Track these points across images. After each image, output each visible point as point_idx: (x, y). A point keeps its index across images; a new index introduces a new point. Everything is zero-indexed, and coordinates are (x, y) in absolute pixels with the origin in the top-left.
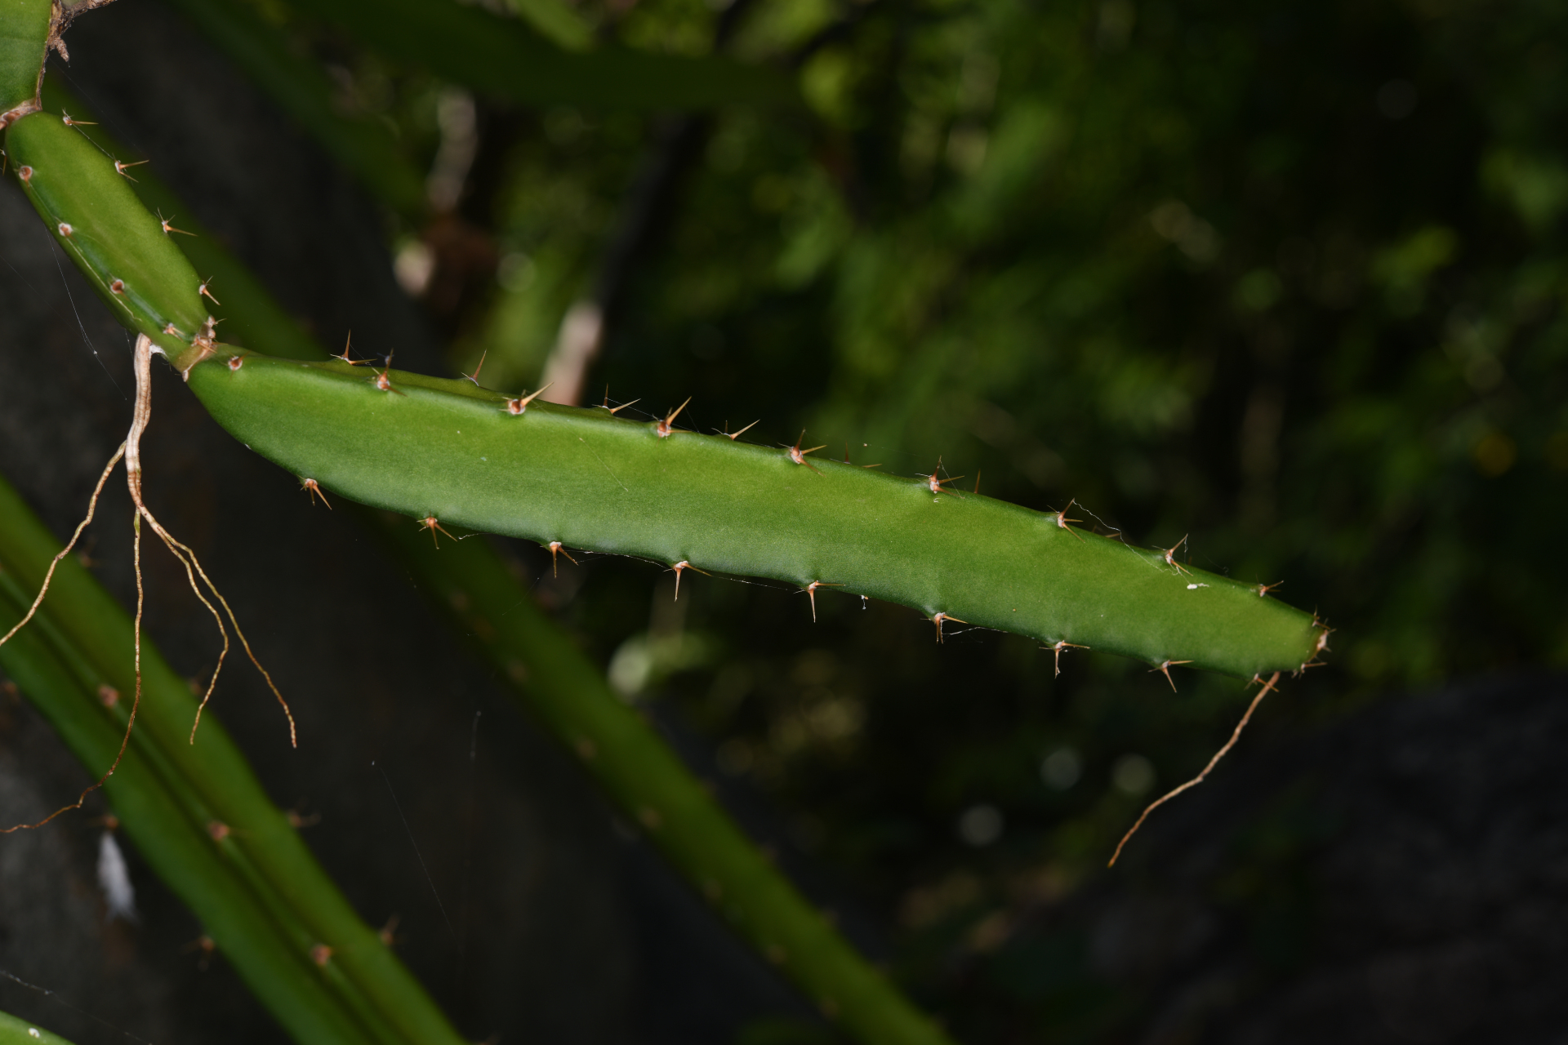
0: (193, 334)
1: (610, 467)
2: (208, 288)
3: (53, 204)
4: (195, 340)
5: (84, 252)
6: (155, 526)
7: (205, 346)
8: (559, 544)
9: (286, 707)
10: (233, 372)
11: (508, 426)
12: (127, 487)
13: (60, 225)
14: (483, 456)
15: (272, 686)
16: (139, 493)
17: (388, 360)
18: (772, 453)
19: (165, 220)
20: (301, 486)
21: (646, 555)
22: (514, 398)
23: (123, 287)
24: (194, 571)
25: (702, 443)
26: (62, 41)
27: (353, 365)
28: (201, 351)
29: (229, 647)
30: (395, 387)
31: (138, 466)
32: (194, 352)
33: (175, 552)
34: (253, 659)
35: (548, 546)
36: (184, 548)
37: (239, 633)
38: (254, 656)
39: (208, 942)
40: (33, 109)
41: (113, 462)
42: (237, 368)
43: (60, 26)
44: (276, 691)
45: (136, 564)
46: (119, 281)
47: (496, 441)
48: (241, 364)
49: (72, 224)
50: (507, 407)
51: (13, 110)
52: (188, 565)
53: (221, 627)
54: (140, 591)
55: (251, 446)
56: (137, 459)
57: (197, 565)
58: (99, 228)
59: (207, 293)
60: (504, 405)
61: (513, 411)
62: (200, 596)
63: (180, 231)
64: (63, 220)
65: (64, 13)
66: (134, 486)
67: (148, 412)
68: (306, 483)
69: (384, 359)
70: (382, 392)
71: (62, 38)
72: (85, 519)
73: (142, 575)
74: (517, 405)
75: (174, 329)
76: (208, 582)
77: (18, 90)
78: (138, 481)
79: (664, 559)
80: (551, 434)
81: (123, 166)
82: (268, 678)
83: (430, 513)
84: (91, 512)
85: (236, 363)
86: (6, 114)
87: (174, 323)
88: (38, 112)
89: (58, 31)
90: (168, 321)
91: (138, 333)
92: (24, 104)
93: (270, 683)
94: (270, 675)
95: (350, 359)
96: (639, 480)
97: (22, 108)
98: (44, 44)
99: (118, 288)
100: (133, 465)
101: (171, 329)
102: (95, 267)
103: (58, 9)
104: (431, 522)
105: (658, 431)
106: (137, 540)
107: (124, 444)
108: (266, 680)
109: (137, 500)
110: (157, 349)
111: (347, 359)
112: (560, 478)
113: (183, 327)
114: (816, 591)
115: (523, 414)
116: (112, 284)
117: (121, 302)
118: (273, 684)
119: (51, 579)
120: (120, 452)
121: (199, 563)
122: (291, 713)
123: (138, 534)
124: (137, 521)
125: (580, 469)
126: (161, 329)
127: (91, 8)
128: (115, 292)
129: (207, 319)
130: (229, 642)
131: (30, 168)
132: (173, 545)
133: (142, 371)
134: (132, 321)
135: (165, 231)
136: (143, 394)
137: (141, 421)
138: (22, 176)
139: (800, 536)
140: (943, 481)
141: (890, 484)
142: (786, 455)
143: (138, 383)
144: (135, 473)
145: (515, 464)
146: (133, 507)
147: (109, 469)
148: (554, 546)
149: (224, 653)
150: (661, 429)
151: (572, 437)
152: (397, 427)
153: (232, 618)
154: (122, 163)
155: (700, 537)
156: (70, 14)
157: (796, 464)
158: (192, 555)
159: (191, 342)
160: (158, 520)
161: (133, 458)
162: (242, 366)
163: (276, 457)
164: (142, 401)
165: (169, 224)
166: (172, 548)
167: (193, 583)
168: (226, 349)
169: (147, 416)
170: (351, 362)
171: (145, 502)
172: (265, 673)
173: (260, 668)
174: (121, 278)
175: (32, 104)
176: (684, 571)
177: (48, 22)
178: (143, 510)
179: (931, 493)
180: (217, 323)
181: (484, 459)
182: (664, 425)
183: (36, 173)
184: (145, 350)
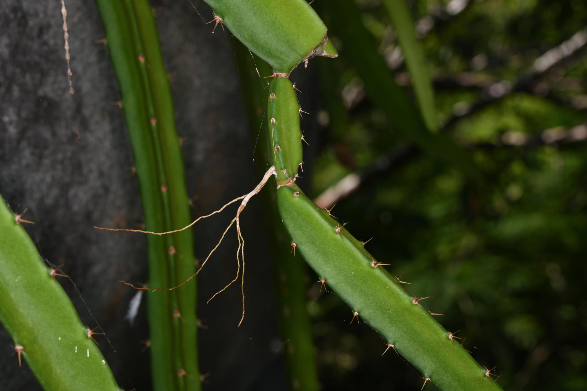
0: (290, 177)
1: (390, 301)
2: (302, 164)
3: (274, 110)
4: (289, 179)
5: (274, 131)
6: (238, 226)
7: (291, 183)
8: (358, 314)
9: (244, 312)
10: (295, 196)
11: (368, 269)
12: (237, 209)
13: (273, 118)
14: (353, 272)
15: (243, 302)
16: (240, 213)
17: (345, 224)
18: (444, 331)
19: (303, 135)
20: (291, 244)
21: (383, 335)
22: (375, 261)
23: (279, 149)
24: (241, 248)
25: (424, 313)
26: (308, 61)
27: (330, 216)
28: (288, 183)
29: (237, 280)
30: (341, 233)
31: (245, 205)
32: (286, 182)
33: (239, 239)
34: (242, 289)
35: (354, 313)
36: (242, 239)
37: (243, 278)
38: (243, 288)
39: (148, 344)
40: (286, 77)
41: (239, 198)
42: (296, 196)
43: (310, 56)
44: (244, 305)
45: (224, 234)
46: (279, 147)
47: (361, 270)
48: (298, 195)
49: (276, 120)
50: (371, 263)
51: (280, 74)
52: (240, 245)
53: (238, 271)
54: (220, 243)
55: (284, 221)
56: (246, 203)
57: (243, 247)
58: (283, 126)
59: (301, 166)
60: (371, 261)
61: (373, 265)
62: (238, 257)
63: (306, 142)
64: (274, 117)
65: (314, 53)
66: (240, 210)
67: (260, 190)
68: (293, 244)
69: (344, 223)
70: (336, 233)
71: (308, 60)
72: (218, 210)
73: (223, 238)
74: (375, 264)
75: (285, 172)
76: (243, 254)
77: (285, 68)
78: (242, 209)
79: (387, 340)
80: (379, 280)
81: (302, 111)
82: (244, 299)
83: (325, 278)
84: (222, 209)
85: (297, 194)
86: (277, 73)
87: (286, 170)
88: (287, 79)
89: (309, 58)
90: (285, 168)
91: (273, 165)
92: (285, 73)
93: (243, 300)
94: (245, 298)
95: (330, 213)
96: (396, 311)
97: (283, 75)
98: (302, 59)
99: (277, 149)
100: (244, 204)
101: (284, 171)
102: (274, 138)
103: (314, 52)
104: (323, 281)
105: (413, 301)
106: (229, 227)
107: (246, 195)
108: (243, 299)
109: (238, 215)
110: (275, 173)
111: (329, 213)
112: (372, 294)
113: (288, 173)
114: (428, 381)
115: (375, 268)
116: (276, 146)
117: (275, 153)
118: (244, 301)
119: (197, 222)
120: (242, 197)
121: (244, 246)
122: (244, 315)
123: (231, 225)
124: (233, 221)
125: (381, 296)
126: (282, 169)
127: (322, 55)
128: (275, 149)
129: (296, 174)
130: (238, 278)
131: (275, 95)
132: (239, 236)
133: (266, 177)
134: (274, 161)
135: (301, 139)
136: (262, 184)
137: (255, 192)
138: (271, 96)
139: (434, 361)
140: (492, 374)
141: (474, 364)
142: (448, 334)
143: (263, 180)
144: (243, 206)
145: (361, 281)
146: (235, 216)
147: (236, 200)
148: (356, 314)
149: (234, 280)
150: (415, 301)
151: (385, 285)
152: (333, 246)
153: (243, 271)
154: (302, 110)
155: (403, 340)
156: (315, 54)
157: (449, 339)
158: (243, 243)
159: (287, 179)
160: (240, 225)
161: (245, 201)
162: (298, 196)
163: (289, 230)
164: (260, 186)
165: (304, 137)
166: (239, 237)
167: (238, 252)
168: (296, 187)
169: (258, 192)
170: (330, 214)
171: (240, 217)
172: (244, 296)
173: (243, 293)
174: (280, 146)
175: (287, 75)
176: (391, 348)
177: (308, 53)
178: (238, 219)
179: (485, 376)
180: (298, 177)
181: (353, 273)
182: (416, 300)
183: (275, 98)
184: (271, 171)
